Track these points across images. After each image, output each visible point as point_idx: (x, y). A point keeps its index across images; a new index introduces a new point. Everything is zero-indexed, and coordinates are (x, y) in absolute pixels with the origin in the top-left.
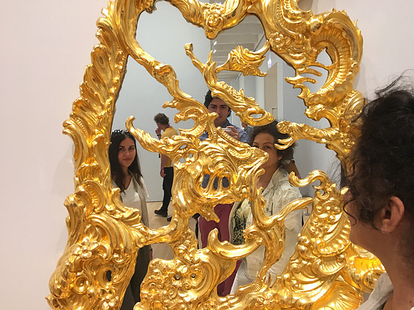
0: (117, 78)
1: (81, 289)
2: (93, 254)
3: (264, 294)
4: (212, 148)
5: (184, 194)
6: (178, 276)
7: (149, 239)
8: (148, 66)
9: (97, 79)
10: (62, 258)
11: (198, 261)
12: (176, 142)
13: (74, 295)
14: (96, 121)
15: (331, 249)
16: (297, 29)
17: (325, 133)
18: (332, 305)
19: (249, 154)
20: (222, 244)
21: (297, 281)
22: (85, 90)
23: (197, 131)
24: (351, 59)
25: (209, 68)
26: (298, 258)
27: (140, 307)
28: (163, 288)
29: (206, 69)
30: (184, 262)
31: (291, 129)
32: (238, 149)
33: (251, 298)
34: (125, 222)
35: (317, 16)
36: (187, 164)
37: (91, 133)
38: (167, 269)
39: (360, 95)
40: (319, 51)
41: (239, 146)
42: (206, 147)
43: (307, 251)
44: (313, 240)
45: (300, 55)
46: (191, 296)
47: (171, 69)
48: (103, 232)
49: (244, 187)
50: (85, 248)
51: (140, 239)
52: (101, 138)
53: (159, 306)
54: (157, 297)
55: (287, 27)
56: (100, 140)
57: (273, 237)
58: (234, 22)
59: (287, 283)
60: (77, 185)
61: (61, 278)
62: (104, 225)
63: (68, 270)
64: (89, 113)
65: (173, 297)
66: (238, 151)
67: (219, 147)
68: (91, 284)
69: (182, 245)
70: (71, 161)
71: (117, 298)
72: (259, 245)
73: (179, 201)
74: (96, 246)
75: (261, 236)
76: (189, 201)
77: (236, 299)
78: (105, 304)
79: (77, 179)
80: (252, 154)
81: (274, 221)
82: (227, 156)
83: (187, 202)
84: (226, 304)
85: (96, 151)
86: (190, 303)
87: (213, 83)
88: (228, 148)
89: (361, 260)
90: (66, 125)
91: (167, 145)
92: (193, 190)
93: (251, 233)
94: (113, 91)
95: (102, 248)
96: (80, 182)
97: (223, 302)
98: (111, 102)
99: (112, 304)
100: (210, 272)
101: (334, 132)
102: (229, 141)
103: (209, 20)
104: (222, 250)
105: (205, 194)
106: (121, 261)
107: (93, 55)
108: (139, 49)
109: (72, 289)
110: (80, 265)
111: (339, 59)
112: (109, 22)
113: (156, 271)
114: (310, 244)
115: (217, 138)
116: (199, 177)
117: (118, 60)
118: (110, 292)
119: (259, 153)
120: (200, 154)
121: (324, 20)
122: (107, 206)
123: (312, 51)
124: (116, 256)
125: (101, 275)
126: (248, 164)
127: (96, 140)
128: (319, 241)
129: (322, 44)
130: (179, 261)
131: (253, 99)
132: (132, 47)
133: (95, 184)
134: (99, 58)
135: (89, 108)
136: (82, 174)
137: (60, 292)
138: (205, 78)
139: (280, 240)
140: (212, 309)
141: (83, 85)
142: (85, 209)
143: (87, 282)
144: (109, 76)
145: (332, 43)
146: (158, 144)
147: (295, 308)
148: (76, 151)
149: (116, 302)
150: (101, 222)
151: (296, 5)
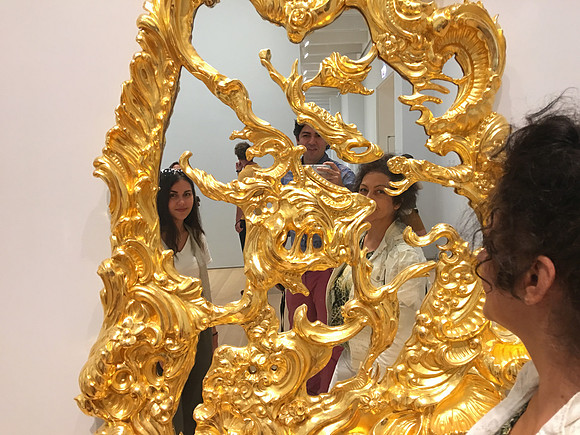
0: (166, 99)
1: (123, 387)
2: (137, 340)
3: (370, 392)
4: (298, 195)
5: (260, 259)
6: (254, 369)
7: (214, 318)
8: (209, 82)
9: (139, 100)
10: (95, 345)
11: (280, 349)
12: (248, 187)
13: (113, 395)
14: (139, 159)
15: (461, 331)
16: (414, 28)
17: (453, 173)
18: (462, 406)
19: (349, 202)
20: (313, 325)
21: (415, 373)
22: (123, 115)
23: (276, 172)
24: (490, 69)
25: (293, 83)
26: (415, 344)
27: (203, 410)
28: (234, 384)
29: (290, 85)
30: (262, 350)
31: (407, 167)
32: (334, 195)
33: (353, 398)
34: (181, 296)
35: (442, 9)
36: (264, 216)
37: (133, 175)
38: (239, 358)
39: (502, 119)
40: (446, 58)
41: (335, 191)
42: (290, 194)
43: (429, 334)
44: (437, 318)
45: (419, 64)
46: (272, 394)
47: (241, 86)
48: (150, 309)
49: (342, 248)
50: (127, 331)
51: (201, 318)
52: (146, 181)
53: (228, 408)
54: (226, 397)
55: (400, 25)
56: (145, 185)
57: (382, 315)
58: (328, 18)
59: (401, 376)
60: (115, 247)
61: (96, 372)
62: (152, 300)
63: (104, 361)
64: (128, 147)
65: (247, 396)
66: (334, 199)
67: (308, 193)
68: (136, 380)
69: (259, 327)
70: (106, 214)
71: (171, 398)
72: (363, 326)
73: (254, 268)
74: (142, 328)
75: (365, 314)
76: (268, 268)
77: (333, 399)
78: (155, 406)
79: (114, 238)
80: (353, 202)
81: (383, 293)
82: (318, 206)
83: (264, 269)
84: (318, 406)
85: (140, 199)
86: (270, 404)
87: (298, 104)
88: (320, 194)
89: (502, 346)
90: (97, 165)
91: (237, 190)
92: (272, 252)
93: (353, 309)
94: (162, 117)
95: (150, 331)
96: (119, 242)
97: (315, 403)
98: (159, 132)
99: (165, 407)
100: (297, 362)
101: (466, 171)
102: (321, 185)
103: (293, 16)
104: (313, 333)
105: (289, 257)
106: (175, 348)
107: (133, 67)
108: (196, 58)
109: (110, 387)
110: (120, 354)
111: (473, 69)
112: (154, 21)
113: (224, 361)
114: (433, 324)
115: (306, 180)
116: (281, 234)
117: (167, 73)
118: (162, 391)
119: (362, 200)
120: (282, 203)
121: (452, 15)
122: (155, 275)
123: (435, 59)
124: (169, 341)
125: (149, 369)
126: (347, 216)
127: (139, 184)
128: (444, 321)
129: (449, 48)
130: (254, 349)
131: (355, 127)
132: (187, 57)
133: (138, 245)
134: (141, 71)
135: (128, 140)
136: (121, 231)
137: (94, 391)
138: (288, 97)
139: (392, 319)
140: (299, 413)
141: (120, 109)
142: (126, 279)
143: (131, 377)
144: (156, 97)
145: (464, 48)
146: (224, 189)
147: (412, 411)
148: (112, 200)
149: (171, 404)
150: (147, 296)
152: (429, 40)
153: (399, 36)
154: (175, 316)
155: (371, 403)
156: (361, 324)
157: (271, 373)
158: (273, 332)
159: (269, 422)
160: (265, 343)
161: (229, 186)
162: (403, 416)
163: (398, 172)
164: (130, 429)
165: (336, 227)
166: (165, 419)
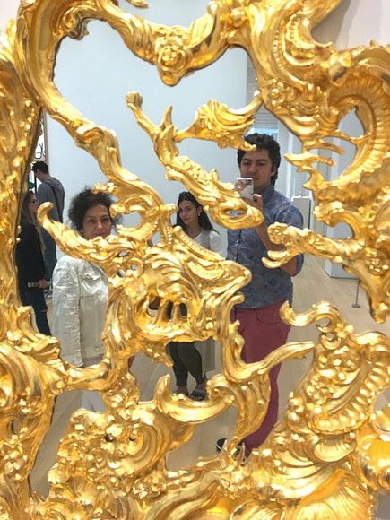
0: (23, 144)
3: (231, 475)
4: (165, 260)
5: (120, 324)
7: (70, 383)
8: (70, 128)
11: (138, 421)
12: (112, 247)
15: (336, 424)
16: (305, 75)
17: (341, 248)
19: (220, 272)
20: (175, 399)
21: (280, 460)
23: (142, 232)
25: (163, 134)
26: (285, 430)
27: (57, 473)
28: (88, 452)
29: (158, 135)
30: (118, 420)
31: (288, 238)
34: (36, 358)
35: (341, 53)
36: (128, 280)
38: (95, 426)
40: (344, 112)
41: (206, 258)
42: (155, 258)
43: (300, 422)
44: (310, 406)
45: (310, 119)
46: (126, 468)
48: (3, 370)
49: (209, 321)
51: (56, 382)
53: (83, 474)
54: (79, 463)
55: (289, 71)
57: (250, 397)
58: (209, 57)
59: (266, 463)
66: (204, 267)
67: (175, 259)
69: (118, 396)
71: (25, 458)
72: (228, 406)
75: (233, 394)
77: (191, 477)
78: (9, 464)
80: (225, 272)
81: (253, 374)
84: (177, 482)
86: (123, 477)
88: (188, 261)
91: (98, 250)
92: (131, 321)
93: (218, 388)
94: (18, 165)
97: (173, 479)
98: (15, 180)
99: (18, 467)
100: (154, 441)
101: (355, 247)
102: (191, 251)
103: (164, 55)
104: (173, 409)
106: (29, 411)
111: (375, 127)
112: (7, 55)
113: (79, 427)
114: (305, 412)
115: (174, 244)
116: (142, 302)
117: (24, 115)
118: (16, 449)
119: (235, 270)
120: (146, 267)
121: (353, 60)
122: (9, 334)
123: (329, 115)
124: (22, 403)
126: (218, 287)
128: (318, 410)
129: (348, 100)
130: (111, 418)
138: (157, 150)
140: (154, 489)
144: (12, 141)
145: (366, 101)
149: (24, 464)
151: (308, 34)
152: (324, 89)
153: (288, 84)
154: (27, 378)
155: (231, 489)
156: (226, 404)
157: (128, 443)
158: (132, 403)
159: (123, 494)
160: (123, 414)
161: (90, 244)
163: (278, 241)
165: (203, 300)
166: (18, 477)
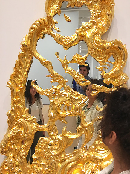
0: (28, 65)
1: (12, 147)
2: (17, 134)
3: (84, 154)
4: (65, 94)
5: (53, 112)
6: (50, 144)
7: (39, 129)
8: (41, 61)
9: (20, 65)
10: (5, 135)
11: (58, 139)
12: (51, 91)
13: (10, 149)
14: (20, 82)
16: (100, 48)
17: (111, 90)
19: (80, 97)
20: (68, 133)
21: (97, 149)
22: (16, 70)
23: (59, 87)
24: (122, 61)
25: (64, 62)
26: (98, 140)
27: (35, 155)
28: (44, 149)
29: (63, 62)
30: (52, 139)
31: (97, 88)
33: (79, 155)
34: (30, 122)
35: (108, 42)
36: (55, 100)
37: (18, 86)
38: (46, 141)
39: (126, 75)
40: (109, 56)
41: (76, 94)
42: (63, 94)
45: (101, 58)
46: (55, 152)
47: (49, 62)
48: (21, 125)
49: (77, 110)
50: (14, 131)
51: (36, 129)
52: (22, 89)
53: (42, 155)
54: (41, 152)
55: (96, 47)
57: (88, 131)
58: (76, 43)
59: (93, 150)
60: (12, 107)
61: (4, 143)
62: (22, 123)
63: (7, 140)
64: (17, 79)
65: (48, 152)
66: (75, 96)
67: (67, 94)
68: (16, 145)
69: (52, 132)
70: (10, 97)
71: (26, 151)
73: (51, 115)
74: (18, 131)
75: (83, 130)
77: (73, 155)
78: (22, 154)
79: (12, 104)
81: (89, 125)
82: (71, 98)
83: (54, 116)
84: (69, 157)
85: (20, 93)
86: (54, 155)
87: (66, 68)
88: (71, 94)
90: (8, 83)
91: (47, 92)
92: (56, 110)
93: (80, 129)
94: (27, 70)
95: (20, 132)
96: (13, 106)
98: (26, 74)
99: (24, 154)
100: (63, 144)
102: (72, 92)
103: (65, 43)
104: (68, 135)
105: (61, 112)
106: (28, 137)
107: (19, 56)
108: (37, 54)
109: (9, 147)
110: (12, 138)
111: (118, 60)
112: (25, 43)
113: (41, 142)
115: (67, 90)
116: (59, 106)
117: (29, 58)
118: (24, 149)
119: (84, 96)
120: (60, 96)
121: (111, 44)
122: (23, 115)
123: (106, 57)
124: (26, 135)
125: (20, 142)
126: (79, 101)
127: (19, 89)
129: (111, 53)
130: (50, 139)
132: (34, 53)
133: (18, 107)
134: (21, 57)
135: (17, 76)
136: (14, 103)
137: (4, 148)
138: (63, 66)
139: (91, 132)
140: (63, 159)
141: (15, 68)
142: (14, 116)
143: (15, 144)
144: (25, 64)
145: (115, 53)
146: (44, 91)
147: (96, 160)
148: (11, 94)
149: (26, 153)
150: (20, 121)
151: (100, 38)
152: (105, 51)
153: (96, 50)
154: (28, 128)
155: (84, 157)
156: (82, 133)
157: (55, 146)
158: (56, 134)
159: (54, 160)
160: (54, 137)
161: (45, 91)
162: (93, 162)
163: (94, 89)
164: (14, 159)
165: (76, 104)
166: (24, 157)
